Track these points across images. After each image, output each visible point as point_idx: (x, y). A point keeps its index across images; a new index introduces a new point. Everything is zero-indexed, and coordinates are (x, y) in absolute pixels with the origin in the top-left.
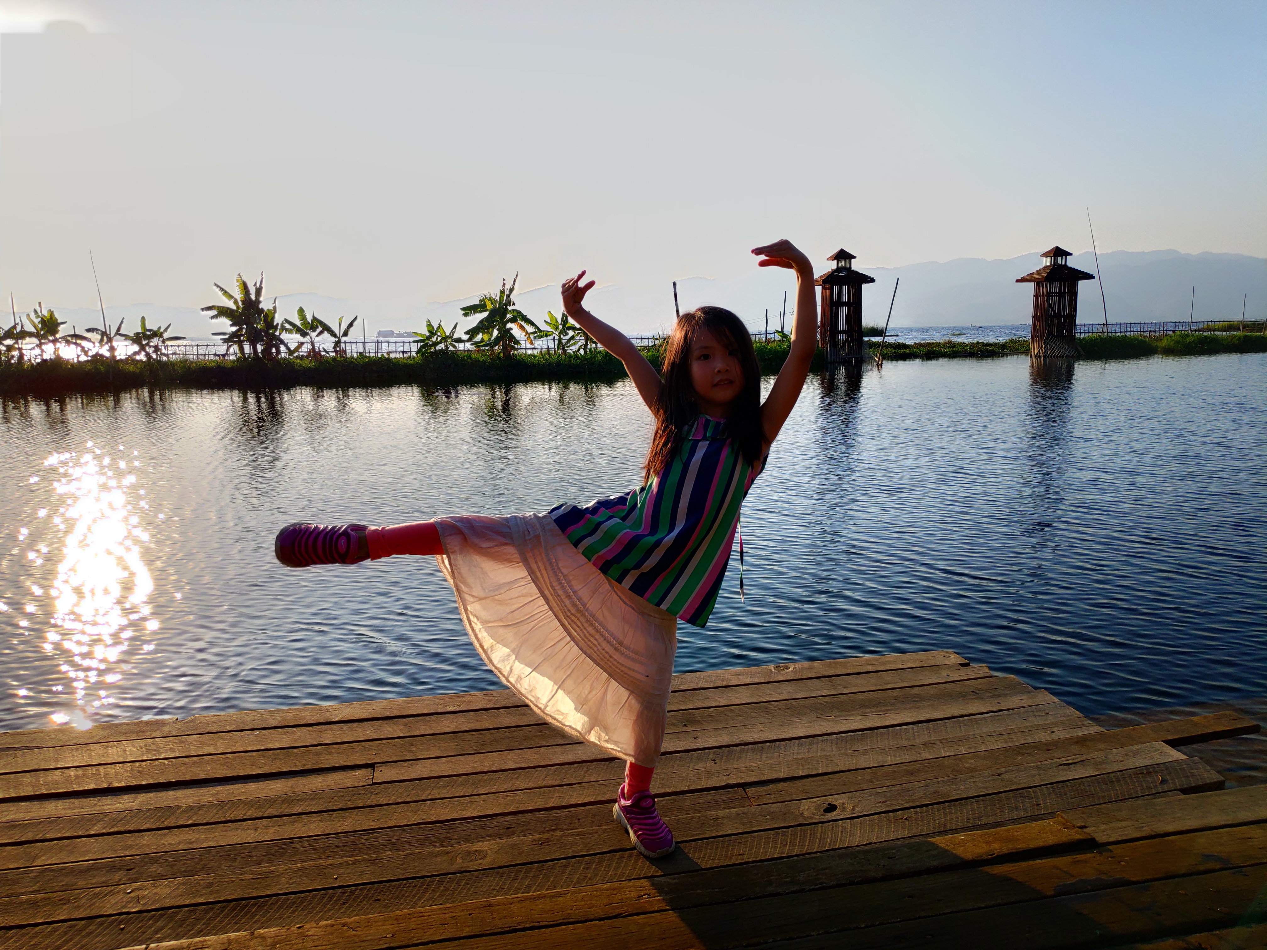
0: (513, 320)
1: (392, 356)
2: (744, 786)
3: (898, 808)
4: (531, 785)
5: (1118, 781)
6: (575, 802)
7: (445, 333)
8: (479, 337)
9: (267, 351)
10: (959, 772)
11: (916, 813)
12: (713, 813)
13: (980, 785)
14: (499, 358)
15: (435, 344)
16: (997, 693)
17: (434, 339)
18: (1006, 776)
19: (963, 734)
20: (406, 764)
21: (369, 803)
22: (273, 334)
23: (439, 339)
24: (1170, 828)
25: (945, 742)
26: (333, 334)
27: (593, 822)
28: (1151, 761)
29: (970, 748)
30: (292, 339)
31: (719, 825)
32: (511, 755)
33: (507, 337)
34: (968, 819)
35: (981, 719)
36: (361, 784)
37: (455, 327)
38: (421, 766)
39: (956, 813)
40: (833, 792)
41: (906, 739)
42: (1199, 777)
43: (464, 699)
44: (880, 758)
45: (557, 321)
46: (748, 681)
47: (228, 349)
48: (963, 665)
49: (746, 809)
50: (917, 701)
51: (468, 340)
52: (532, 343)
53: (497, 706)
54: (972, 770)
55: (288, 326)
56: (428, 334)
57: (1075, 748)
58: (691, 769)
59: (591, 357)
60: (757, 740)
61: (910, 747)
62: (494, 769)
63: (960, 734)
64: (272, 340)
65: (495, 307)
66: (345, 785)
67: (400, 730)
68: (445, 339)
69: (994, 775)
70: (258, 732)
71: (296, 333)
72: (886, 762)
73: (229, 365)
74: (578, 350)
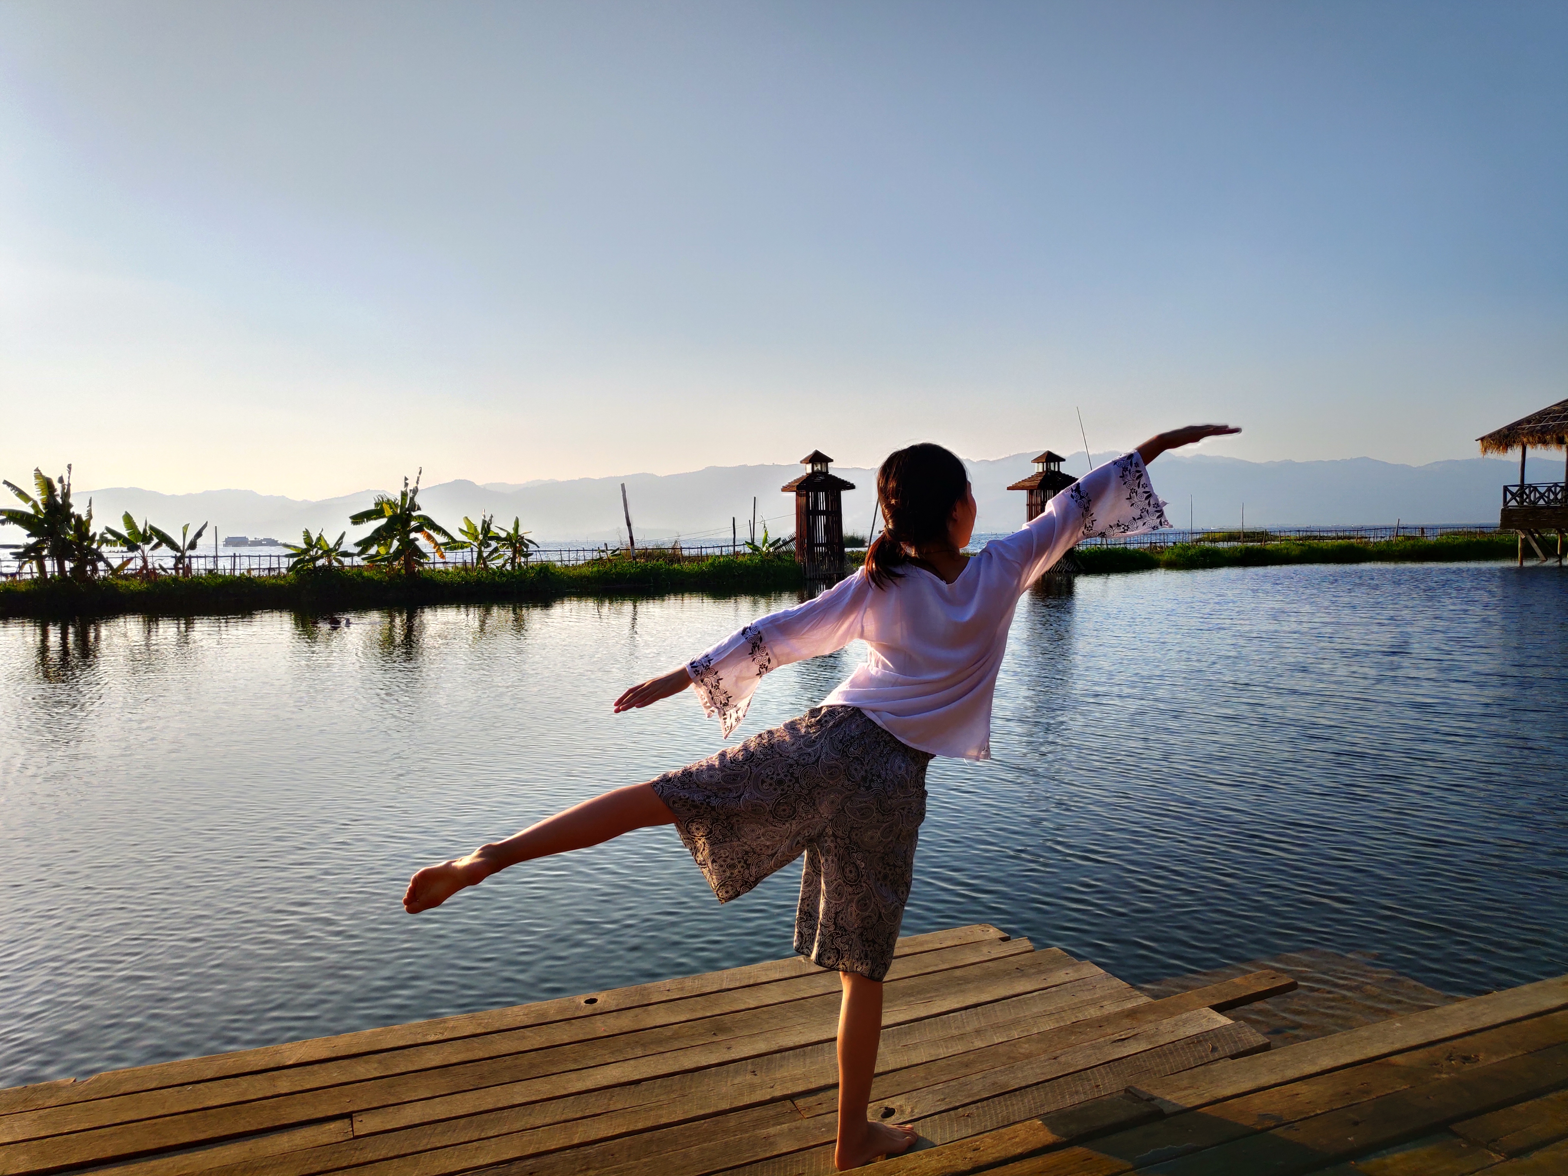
0: (418, 529)
1: (255, 573)
2: (792, 1097)
3: (957, 1104)
4: (548, 1120)
5: (1171, 1053)
6: (605, 1135)
7: (328, 545)
8: (373, 551)
9: (78, 570)
10: (1015, 1059)
11: (978, 1108)
12: (764, 1132)
13: (1038, 1070)
14: (399, 576)
15: (315, 559)
16: (1042, 968)
17: (313, 553)
18: (1063, 1059)
19: (1013, 1016)
20: (391, 1109)
21: (354, 1161)
22: (89, 547)
23: (320, 552)
24: (1228, 1092)
25: (997, 1027)
26: (173, 545)
27: (629, 1155)
28: (1200, 1029)
29: (1022, 1031)
30: (114, 555)
31: (771, 1144)
32: (518, 1087)
33: (411, 551)
34: (1030, 1109)
35: (1029, 999)
36: (340, 1139)
37: (342, 537)
38: (410, 1111)
39: (1017, 1104)
40: (888, 1094)
41: (955, 1028)
42: (1246, 1042)
43: (446, 1025)
44: (932, 1051)
45: (476, 530)
46: (778, 976)
47: (21, 567)
48: (1004, 939)
49: (798, 1123)
50: (962, 984)
51: (359, 554)
52: (442, 556)
53: (489, 1030)
54: (1028, 1056)
55: (109, 536)
56: (304, 546)
57: (1126, 1022)
58: (729, 1084)
59: (521, 573)
60: (797, 1044)
61: (962, 1037)
62: (500, 1105)
63: (1010, 1017)
64: (86, 555)
65: (395, 513)
66: (320, 1142)
67: (375, 1069)
68: (328, 553)
69: (1050, 1059)
70: (190, 1087)
71: (121, 545)
72: (938, 1055)
73: (23, 588)
74: (504, 565)
